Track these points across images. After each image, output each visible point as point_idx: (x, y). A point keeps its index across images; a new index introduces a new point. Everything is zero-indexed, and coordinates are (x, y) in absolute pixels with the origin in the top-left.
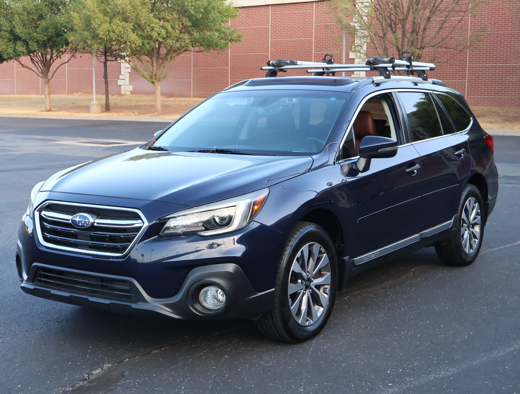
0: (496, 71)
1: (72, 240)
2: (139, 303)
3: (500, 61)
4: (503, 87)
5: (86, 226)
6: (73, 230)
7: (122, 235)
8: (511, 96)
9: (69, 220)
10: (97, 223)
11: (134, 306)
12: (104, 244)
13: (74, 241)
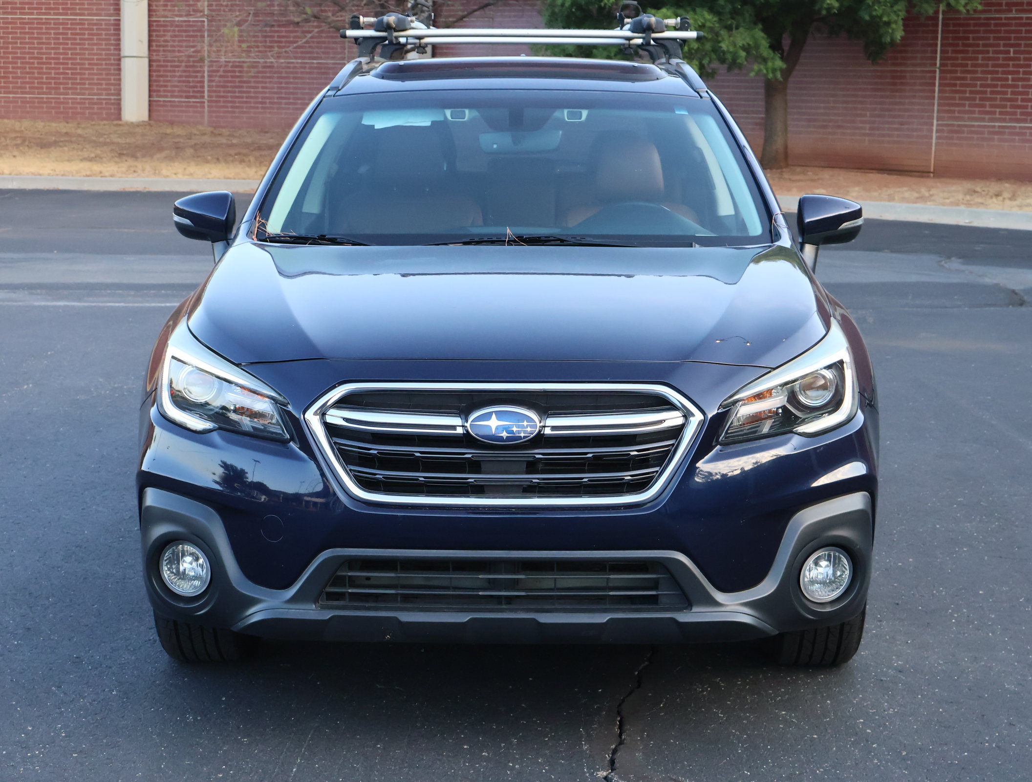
0: (50, 34)
1: (472, 478)
2: (695, 609)
3: (58, 9)
4: (67, 74)
5: (525, 437)
6: (469, 453)
7: (633, 451)
8: (89, 95)
9: (454, 427)
10: (554, 428)
11: (684, 617)
12: (582, 478)
13: (476, 480)
